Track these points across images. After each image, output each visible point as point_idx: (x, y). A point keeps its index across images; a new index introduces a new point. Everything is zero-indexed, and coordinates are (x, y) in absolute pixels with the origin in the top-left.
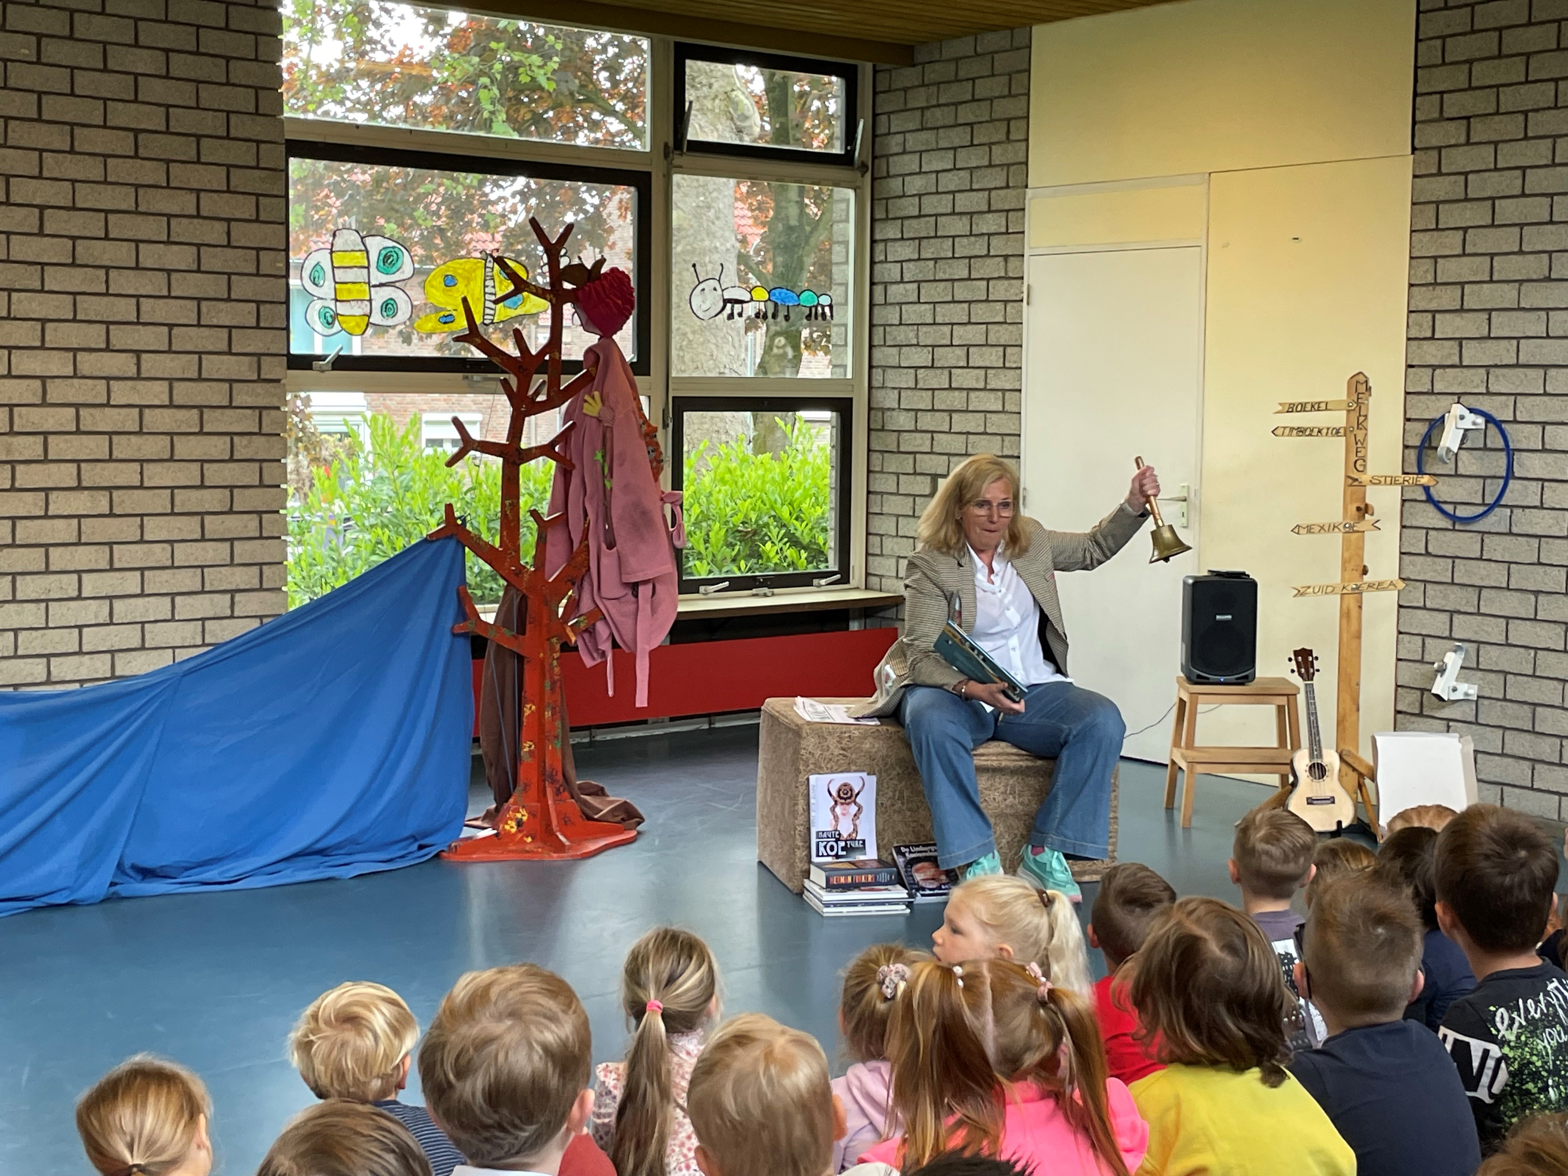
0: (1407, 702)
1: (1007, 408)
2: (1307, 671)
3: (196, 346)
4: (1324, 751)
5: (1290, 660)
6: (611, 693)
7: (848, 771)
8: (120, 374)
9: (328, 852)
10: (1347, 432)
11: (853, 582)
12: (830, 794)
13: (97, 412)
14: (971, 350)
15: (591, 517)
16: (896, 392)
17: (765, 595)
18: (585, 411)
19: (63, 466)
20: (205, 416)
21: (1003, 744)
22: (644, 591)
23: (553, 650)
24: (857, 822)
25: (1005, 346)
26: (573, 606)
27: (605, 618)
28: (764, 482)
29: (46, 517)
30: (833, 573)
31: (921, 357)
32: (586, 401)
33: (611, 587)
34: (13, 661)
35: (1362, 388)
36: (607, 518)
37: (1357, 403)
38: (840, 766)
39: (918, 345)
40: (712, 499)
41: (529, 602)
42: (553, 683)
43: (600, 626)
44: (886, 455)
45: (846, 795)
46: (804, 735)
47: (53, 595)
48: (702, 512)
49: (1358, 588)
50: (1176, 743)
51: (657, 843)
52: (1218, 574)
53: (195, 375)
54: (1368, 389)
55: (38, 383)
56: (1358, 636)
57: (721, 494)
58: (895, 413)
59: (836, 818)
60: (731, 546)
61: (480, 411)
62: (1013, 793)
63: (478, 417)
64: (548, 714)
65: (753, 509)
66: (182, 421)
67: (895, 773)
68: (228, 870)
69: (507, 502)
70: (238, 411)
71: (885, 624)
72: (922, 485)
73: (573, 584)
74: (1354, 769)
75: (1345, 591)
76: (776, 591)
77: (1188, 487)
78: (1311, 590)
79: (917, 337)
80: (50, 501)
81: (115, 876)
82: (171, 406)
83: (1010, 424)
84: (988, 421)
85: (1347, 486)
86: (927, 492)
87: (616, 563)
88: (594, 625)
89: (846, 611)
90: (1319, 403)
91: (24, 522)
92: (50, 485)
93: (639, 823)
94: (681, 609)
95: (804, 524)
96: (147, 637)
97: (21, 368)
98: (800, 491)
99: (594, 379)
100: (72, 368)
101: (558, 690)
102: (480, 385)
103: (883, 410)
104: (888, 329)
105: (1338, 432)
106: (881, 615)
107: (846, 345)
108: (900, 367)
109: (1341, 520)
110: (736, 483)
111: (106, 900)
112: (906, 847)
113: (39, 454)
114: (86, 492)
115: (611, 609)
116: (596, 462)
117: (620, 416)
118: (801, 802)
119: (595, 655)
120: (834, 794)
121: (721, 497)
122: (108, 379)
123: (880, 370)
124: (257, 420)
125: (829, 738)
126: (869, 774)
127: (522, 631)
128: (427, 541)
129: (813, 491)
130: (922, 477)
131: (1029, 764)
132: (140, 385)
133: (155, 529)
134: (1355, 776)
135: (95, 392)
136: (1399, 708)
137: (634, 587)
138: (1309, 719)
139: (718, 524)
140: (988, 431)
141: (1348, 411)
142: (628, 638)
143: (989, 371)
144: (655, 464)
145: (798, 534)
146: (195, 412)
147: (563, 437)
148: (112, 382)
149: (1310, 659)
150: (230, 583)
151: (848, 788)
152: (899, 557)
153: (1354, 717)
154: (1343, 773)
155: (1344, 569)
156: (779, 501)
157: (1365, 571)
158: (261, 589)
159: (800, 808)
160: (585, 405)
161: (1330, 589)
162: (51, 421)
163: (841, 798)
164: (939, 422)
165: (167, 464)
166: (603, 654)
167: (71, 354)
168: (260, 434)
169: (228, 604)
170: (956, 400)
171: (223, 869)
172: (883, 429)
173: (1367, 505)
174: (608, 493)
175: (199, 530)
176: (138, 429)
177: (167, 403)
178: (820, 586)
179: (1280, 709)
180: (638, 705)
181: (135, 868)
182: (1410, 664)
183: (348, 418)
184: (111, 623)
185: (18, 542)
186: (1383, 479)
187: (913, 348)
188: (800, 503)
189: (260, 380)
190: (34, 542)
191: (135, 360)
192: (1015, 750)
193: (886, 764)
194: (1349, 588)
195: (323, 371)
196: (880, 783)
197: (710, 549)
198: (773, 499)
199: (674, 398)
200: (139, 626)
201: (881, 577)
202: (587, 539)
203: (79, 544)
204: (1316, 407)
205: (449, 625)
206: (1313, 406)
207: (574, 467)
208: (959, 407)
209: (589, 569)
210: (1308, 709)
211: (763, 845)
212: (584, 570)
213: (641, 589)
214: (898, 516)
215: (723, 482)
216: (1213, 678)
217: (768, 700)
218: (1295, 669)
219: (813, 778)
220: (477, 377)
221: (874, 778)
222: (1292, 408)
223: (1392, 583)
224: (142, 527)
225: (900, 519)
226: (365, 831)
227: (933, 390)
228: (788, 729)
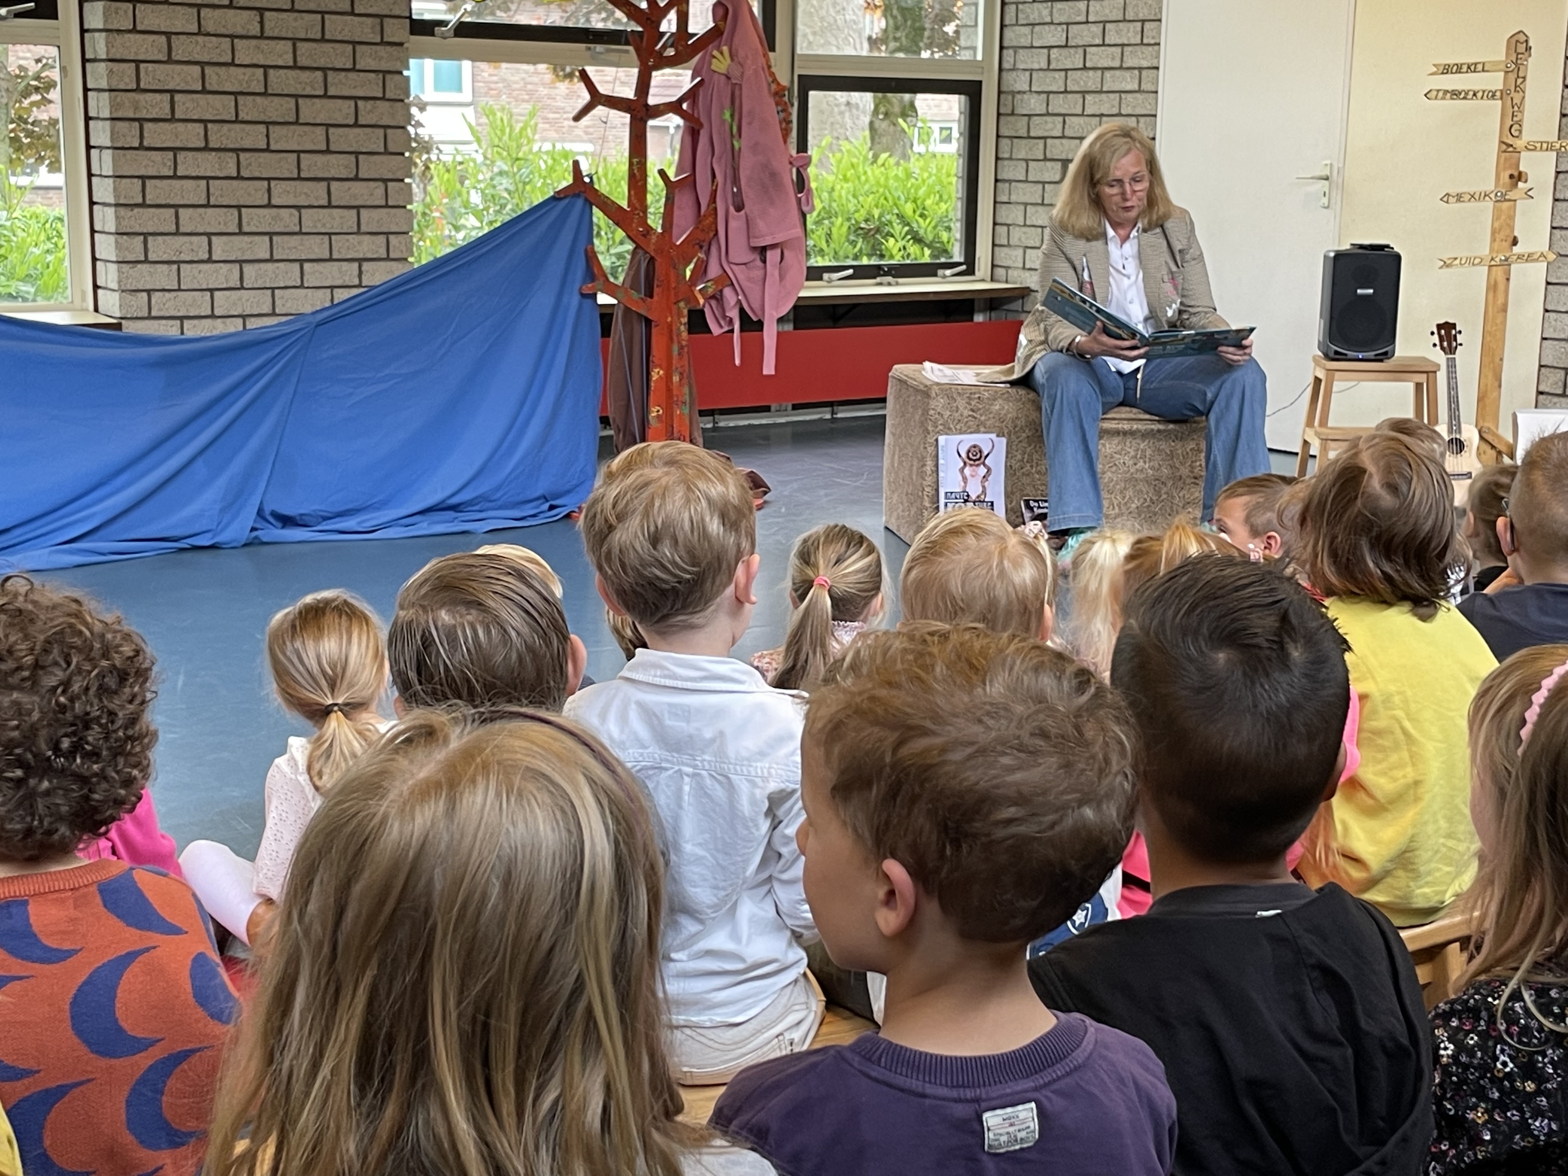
0: (1550, 381)
1: (1143, 87)
2: (1450, 345)
3: (319, 5)
4: (1463, 426)
5: (1432, 333)
6: (737, 362)
7: (977, 431)
8: (244, 33)
9: (461, 508)
10: (1504, 94)
11: (979, 274)
12: (960, 455)
13: (222, 70)
14: (1108, 26)
15: (719, 178)
16: (1027, 74)
17: (889, 284)
18: (713, 67)
19: (190, 125)
20: (329, 79)
21: (1135, 410)
22: (773, 256)
23: (680, 315)
24: (986, 484)
25: (1143, 21)
26: (701, 270)
27: (732, 284)
28: (887, 179)
29: (175, 177)
30: (959, 264)
31: (1055, 36)
32: (714, 57)
33: (739, 252)
34: (147, 322)
35: (1521, 48)
36: (736, 181)
37: (1516, 64)
38: (969, 427)
39: (1052, 23)
40: (835, 195)
41: (657, 264)
42: (681, 348)
43: (728, 292)
44: (1015, 140)
45: (975, 457)
46: (934, 395)
47: (184, 257)
48: (824, 208)
49: (1506, 260)
50: (1310, 423)
51: (783, 510)
52: (1361, 247)
53: (319, 36)
54: (1528, 49)
55: (163, 39)
56: (1504, 309)
57: (843, 190)
58: (1025, 96)
59: (965, 479)
60: (854, 243)
61: (591, 141)
62: (1143, 457)
63: (589, 148)
64: (676, 379)
65: (877, 207)
66: (306, 83)
67: (1024, 435)
68: (364, 521)
69: (635, 160)
70: (362, 74)
71: (1011, 317)
72: (1052, 172)
73: (701, 247)
74: (1493, 447)
75: (1493, 263)
76: (901, 280)
77: (1331, 165)
78: (1457, 262)
79: (1051, 14)
80: (179, 161)
81: (255, 521)
82: (295, 67)
83: (1147, 104)
84: (1123, 101)
85: (1501, 152)
86: (1057, 178)
87: (745, 226)
88: (721, 291)
89: (972, 301)
90: (1476, 64)
91: (153, 181)
92: (178, 144)
93: (765, 493)
94: (803, 294)
95: (928, 221)
96: (277, 302)
97: (146, 23)
98: (924, 189)
99: (722, 33)
100: (196, 24)
101: (686, 356)
102: (602, 56)
103: (1014, 93)
104: (1020, 6)
105: (1494, 96)
106: (1006, 307)
107: (976, 25)
108: (1032, 47)
109: (1493, 188)
110: (859, 178)
111: (245, 545)
112: (1035, 501)
113: (166, 113)
114: (214, 153)
115: (738, 274)
116: (723, 121)
117: (749, 72)
118: (930, 463)
119: (722, 323)
120: (964, 455)
121: (843, 193)
122: (232, 37)
123: (1011, 52)
124: (381, 84)
125: (959, 399)
126: (998, 436)
127: (650, 294)
128: (557, 197)
129: (937, 188)
130: (1053, 163)
131: (1161, 427)
132: (263, 43)
133: (282, 193)
134: (1493, 453)
135: (219, 50)
136: (1541, 389)
137: (763, 251)
138: (1449, 393)
139: (840, 219)
140: (1123, 112)
141: (1506, 72)
142: (756, 305)
143: (1126, 48)
144: (784, 125)
145: (922, 232)
146: (319, 74)
147: (692, 95)
148: (236, 41)
149: (1453, 332)
150: (357, 251)
151: (977, 450)
152: (1027, 247)
153: (1495, 394)
154: (1481, 451)
155: (1493, 240)
156: (903, 198)
157: (1515, 242)
158: (388, 259)
159: (929, 468)
160: (714, 60)
161: (1477, 261)
162: (178, 79)
163: (970, 459)
164: (1072, 104)
165: (292, 127)
166: (731, 322)
167: (195, 10)
168: (383, 98)
169: (356, 272)
170: (1091, 80)
171: (359, 519)
172: (1013, 114)
173: (1520, 173)
174: (736, 154)
175: (326, 196)
176: (263, 90)
177: (291, 63)
178: (945, 277)
179: (1419, 386)
180: (765, 372)
181: (274, 514)
182: (1556, 343)
183: (460, 147)
184: (242, 288)
185: (148, 202)
186: (1538, 145)
187: (1046, 27)
188: (924, 200)
189: (382, 43)
190: (163, 202)
191: (258, 18)
192: (1147, 417)
193: (1015, 427)
194: (1497, 259)
195: (445, 38)
196: (1009, 445)
197: (832, 245)
198: (896, 195)
199: (799, 76)
200: (269, 292)
201: (1007, 268)
202: (715, 202)
203: (208, 205)
204: (1472, 68)
205: (577, 286)
206: (1469, 68)
207: (701, 125)
208: (1093, 88)
209: (716, 234)
210: (1449, 383)
211: (891, 510)
212: (712, 234)
213: (769, 254)
214: (1026, 204)
215: (846, 179)
216: (1351, 354)
217: (896, 367)
218: (1438, 343)
219: (942, 439)
220: (599, 48)
221: (1004, 440)
222: (1447, 70)
223: (1542, 255)
224: (269, 190)
225: (1029, 207)
226: (498, 488)
227: (1066, 70)
228: (917, 390)
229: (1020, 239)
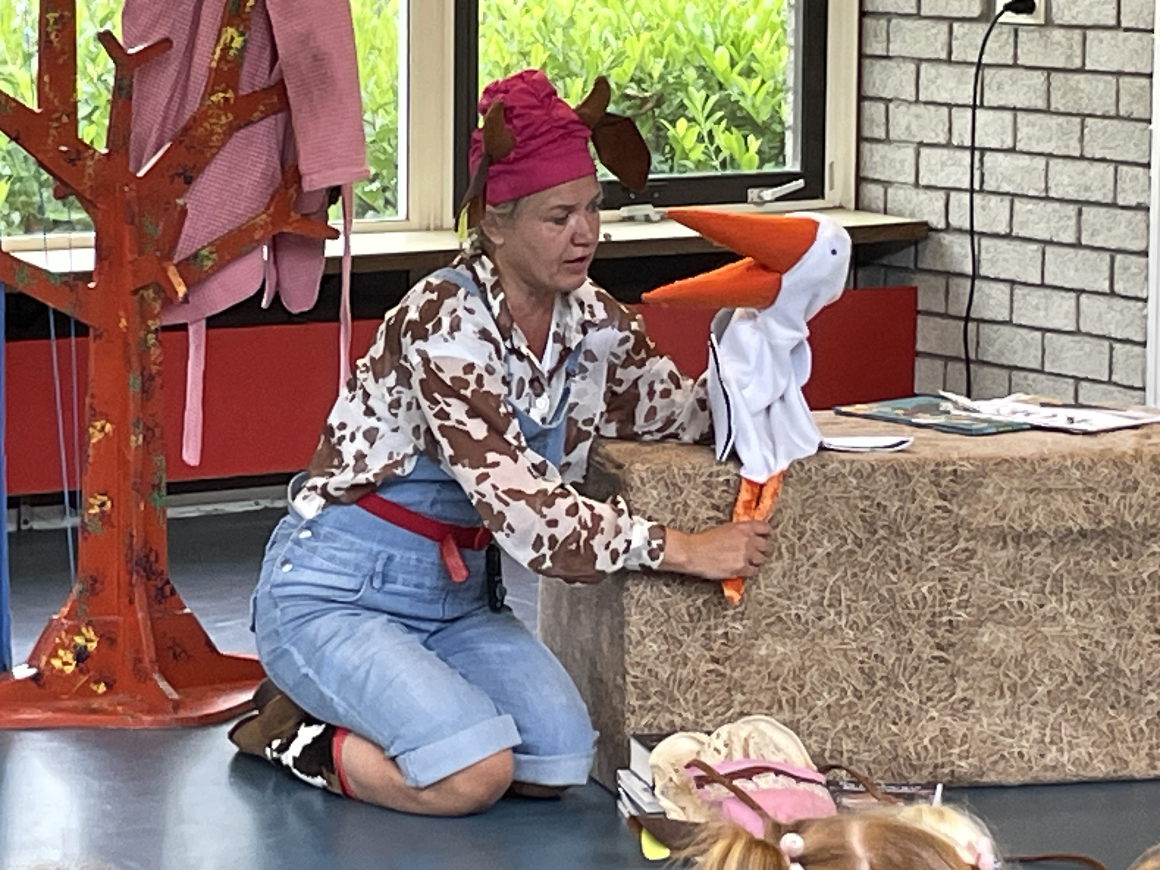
11: (833, 195)
17: (648, 220)
23: (146, 314)
30: (791, 177)
42: (149, 378)
64: (136, 439)
69: (51, 16)
71: (893, 279)
73: (187, 181)
106: (885, 261)
152: (921, 144)
178: (762, 202)
201: (886, 184)
214: (918, 61)
225: (924, 66)
229: (908, 128)
